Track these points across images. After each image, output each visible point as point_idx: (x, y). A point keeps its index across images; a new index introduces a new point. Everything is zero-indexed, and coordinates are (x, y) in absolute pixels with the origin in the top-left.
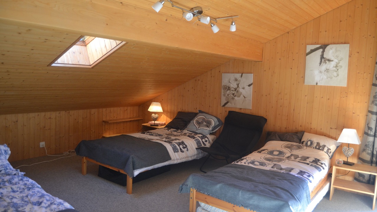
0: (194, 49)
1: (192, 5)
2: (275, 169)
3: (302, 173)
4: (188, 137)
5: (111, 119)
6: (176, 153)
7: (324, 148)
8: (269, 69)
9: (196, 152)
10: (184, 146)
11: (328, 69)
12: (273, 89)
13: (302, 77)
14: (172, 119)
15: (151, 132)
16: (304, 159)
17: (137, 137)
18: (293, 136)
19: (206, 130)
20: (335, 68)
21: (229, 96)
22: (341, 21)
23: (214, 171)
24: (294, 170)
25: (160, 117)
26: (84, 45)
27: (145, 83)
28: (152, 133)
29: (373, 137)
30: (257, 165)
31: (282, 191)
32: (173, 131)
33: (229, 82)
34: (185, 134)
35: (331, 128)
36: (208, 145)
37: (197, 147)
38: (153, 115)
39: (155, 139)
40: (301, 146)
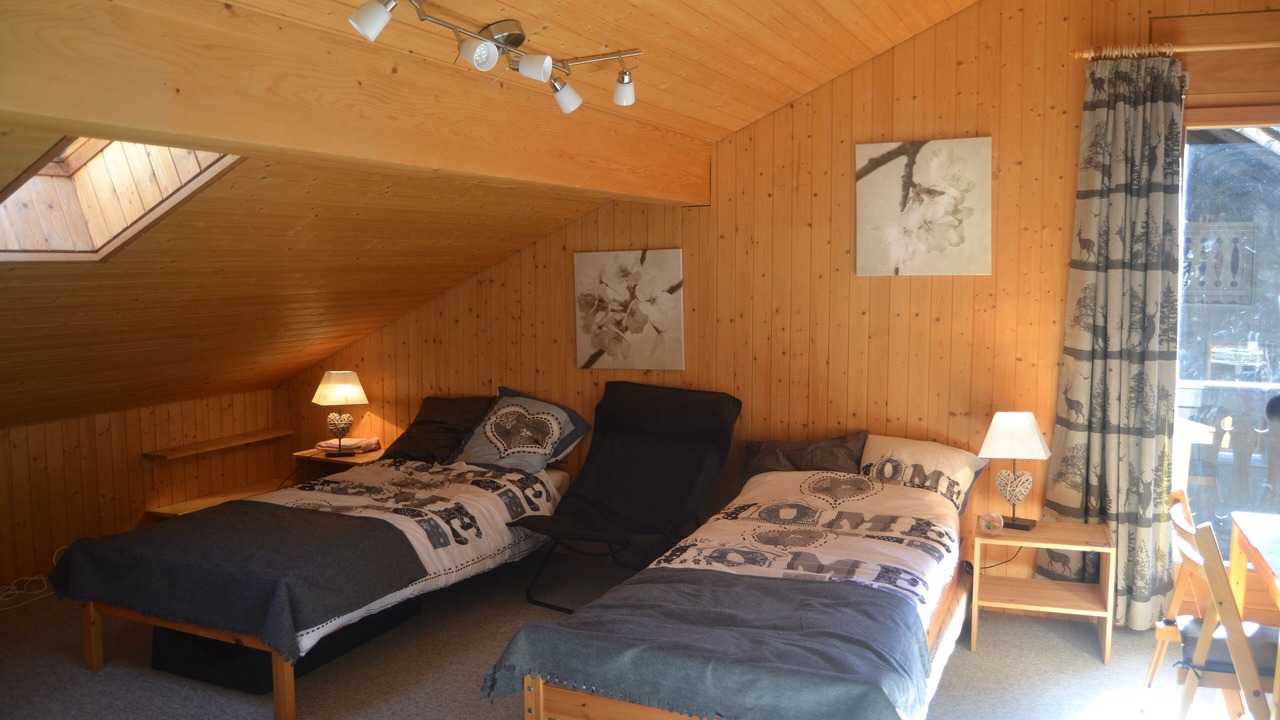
0: (494, 175)
1: (487, 16)
2: (800, 571)
3: (890, 575)
4: (475, 488)
5: (173, 444)
6: (440, 550)
7: (937, 483)
8: (737, 230)
9: (506, 537)
10: (467, 520)
11: (930, 222)
12: (752, 298)
13: (848, 252)
14: (402, 427)
15: (336, 483)
16: (884, 524)
17: (290, 505)
18: (835, 450)
19: (534, 457)
20: (951, 218)
21: (604, 329)
22: (959, 64)
23: (598, 602)
24: (863, 565)
25: (359, 422)
26: (62, 173)
27: (298, 305)
28: (342, 486)
29: (1085, 431)
30: (739, 564)
31: (848, 646)
32: (417, 469)
33: (602, 282)
34: (461, 478)
35: (952, 414)
36: (545, 508)
37: (509, 519)
38: (333, 416)
39: (357, 505)
40: (864, 481)
